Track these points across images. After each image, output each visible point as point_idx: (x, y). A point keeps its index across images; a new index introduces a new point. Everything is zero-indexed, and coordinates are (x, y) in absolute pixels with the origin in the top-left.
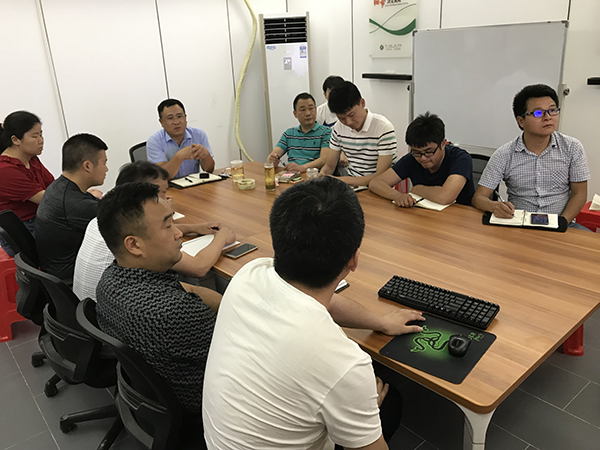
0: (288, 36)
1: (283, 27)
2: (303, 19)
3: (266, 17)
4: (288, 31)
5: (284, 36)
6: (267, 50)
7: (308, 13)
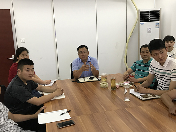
0: (150, 19)
1: (149, 14)
2: (159, 11)
3: (141, 11)
4: (151, 16)
5: (149, 19)
6: (140, 25)
7: (161, 8)
